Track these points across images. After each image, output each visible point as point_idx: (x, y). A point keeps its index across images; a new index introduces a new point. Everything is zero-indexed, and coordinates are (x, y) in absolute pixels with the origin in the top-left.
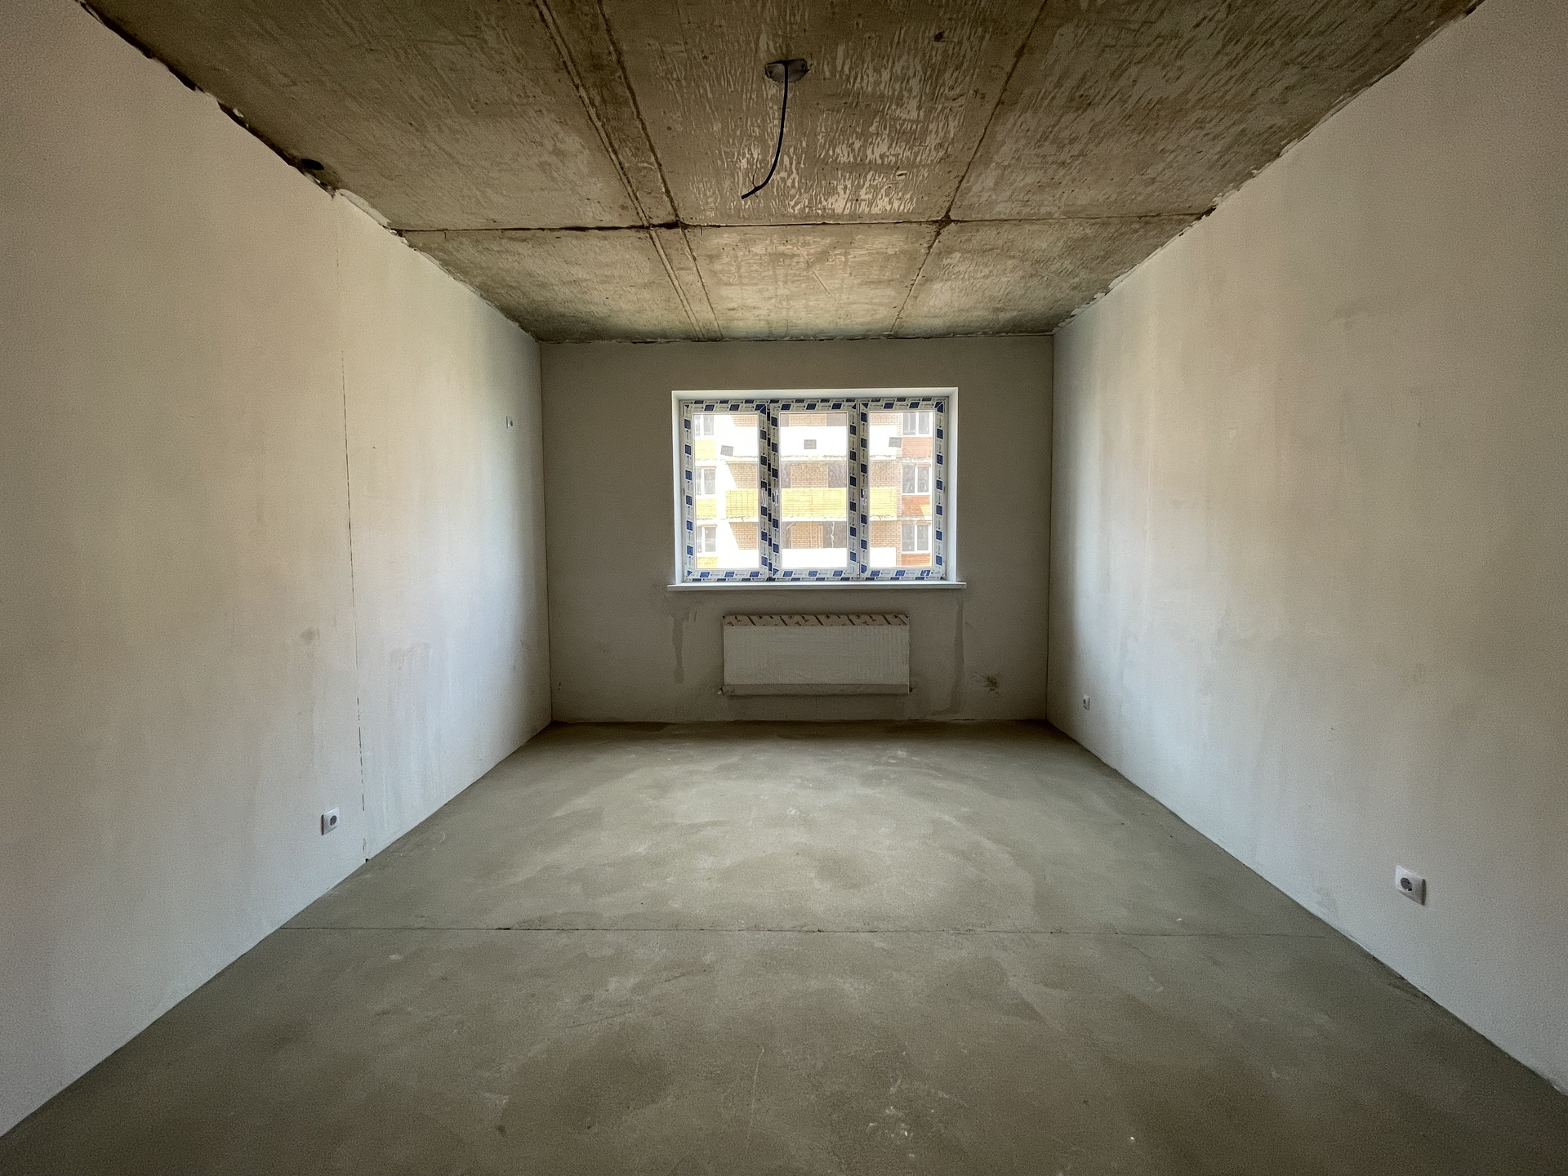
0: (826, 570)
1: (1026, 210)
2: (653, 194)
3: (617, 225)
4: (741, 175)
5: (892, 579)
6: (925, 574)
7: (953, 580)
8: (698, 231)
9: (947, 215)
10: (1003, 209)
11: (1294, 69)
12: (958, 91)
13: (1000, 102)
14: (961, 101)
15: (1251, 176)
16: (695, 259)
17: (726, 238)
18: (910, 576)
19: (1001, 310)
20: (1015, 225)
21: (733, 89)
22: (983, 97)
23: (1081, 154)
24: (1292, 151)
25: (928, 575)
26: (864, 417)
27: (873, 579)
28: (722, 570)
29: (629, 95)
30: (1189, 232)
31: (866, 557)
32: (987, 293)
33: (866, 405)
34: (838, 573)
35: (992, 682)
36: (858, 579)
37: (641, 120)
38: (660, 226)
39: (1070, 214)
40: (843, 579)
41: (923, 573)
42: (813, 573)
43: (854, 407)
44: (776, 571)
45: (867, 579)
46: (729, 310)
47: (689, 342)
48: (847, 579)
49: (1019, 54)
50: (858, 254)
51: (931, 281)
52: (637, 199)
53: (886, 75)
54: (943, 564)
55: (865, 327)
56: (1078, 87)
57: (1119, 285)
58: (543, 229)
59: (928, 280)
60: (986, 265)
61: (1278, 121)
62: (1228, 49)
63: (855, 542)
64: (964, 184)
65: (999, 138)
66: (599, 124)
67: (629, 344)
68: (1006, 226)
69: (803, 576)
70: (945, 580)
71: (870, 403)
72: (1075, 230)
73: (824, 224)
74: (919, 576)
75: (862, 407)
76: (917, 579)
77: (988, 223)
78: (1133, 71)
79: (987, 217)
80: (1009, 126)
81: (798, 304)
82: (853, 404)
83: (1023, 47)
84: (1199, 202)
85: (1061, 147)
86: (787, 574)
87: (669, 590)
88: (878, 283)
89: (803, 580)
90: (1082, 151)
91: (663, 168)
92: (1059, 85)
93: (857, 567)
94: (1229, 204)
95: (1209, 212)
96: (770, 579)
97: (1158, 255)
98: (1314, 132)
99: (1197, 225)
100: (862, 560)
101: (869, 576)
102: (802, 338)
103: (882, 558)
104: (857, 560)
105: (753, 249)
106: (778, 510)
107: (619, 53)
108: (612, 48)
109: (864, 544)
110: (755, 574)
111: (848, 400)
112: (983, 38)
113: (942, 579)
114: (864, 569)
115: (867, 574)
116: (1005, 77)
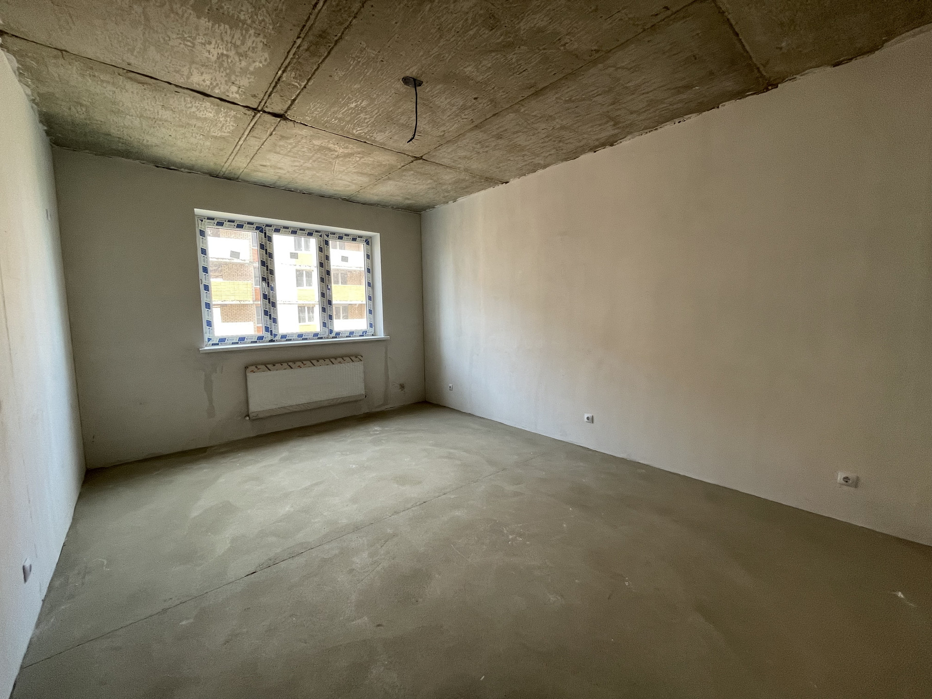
0: (309, 333)
1: (453, 164)
2: (284, 98)
3: (236, 102)
4: (346, 108)
5: (347, 337)
6: (364, 333)
7: (381, 334)
8: (291, 123)
9: (422, 157)
10: (445, 161)
11: (555, 150)
12: (466, 117)
13: (476, 126)
14: (465, 120)
15: (525, 175)
16: (271, 135)
17: (305, 131)
18: (357, 334)
19: (408, 199)
20: (444, 168)
21: (381, 77)
22: (472, 122)
23: (486, 152)
24: (540, 172)
25: (366, 333)
26: (327, 243)
27: (336, 337)
28: (236, 337)
29: (325, 55)
30: (497, 187)
31: (332, 324)
32: (410, 191)
33: (328, 236)
34: (316, 335)
35: (402, 387)
36: (328, 338)
37: (319, 66)
38: (269, 113)
39: (466, 170)
40: (319, 338)
41: (363, 332)
42: (300, 336)
43: (321, 236)
44: (275, 335)
45: (333, 338)
46: (261, 165)
47: (207, 176)
48: (321, 338)
49: (494, 115)
50: (369, 160)
51: (390, 180)
52: (269, 96)
53: (448, 100)
54: (373, 327)
55: (336, 192)
56: (502, 132)
57: (461, 200)
58: (170, 84)
59: (389, 179)
60: (419, 180)
61: (542, 162)
62: (545, 139)
63: (325, 316)
64: (439, 147)
65: (466, 136)
66: (291, 56)
67: (152, 166)
68: (441, 167)
69: (294, 338)
70: (375, 336)
71: (330, 235)
72: (463, 176)
73: (365, 142)
74: (362, 334)
75: (325, 237)
76: (360, 336)
77: (435, 164)
78: (520, 134)
79: (437, 162)
80: (473, 134)
81: (309, 173)
82: (320, 234)
83: (497, 113)
84: (506, 179)
85: (482, 147)
86: (284, 337)
87: (201, 352)
88: (362, 174)
89: (294, 340)
90: (487, 151)
91: (305, 90)
92: (497, 129)
93: (327, 330)
94: (514, 182)
95: (507, 183)
96: (271, 341)
97: (483, 192)
98: (547, 168)
99: (501, 186)
100: (330, 327)
101: (334, 336)
102: (293, 190)
103: (341, 325)
104: (327, 326)
105: (314, 141)
106: (275, 296)
107: (341, 38)
108: (339, 35)
109: (331, 317)
110: (261, 338)
111: (317, 231)
112: (488, 105)
113: (373, 335)
114: (331, 331)
115: (333, 335)
116: (485, 119)
